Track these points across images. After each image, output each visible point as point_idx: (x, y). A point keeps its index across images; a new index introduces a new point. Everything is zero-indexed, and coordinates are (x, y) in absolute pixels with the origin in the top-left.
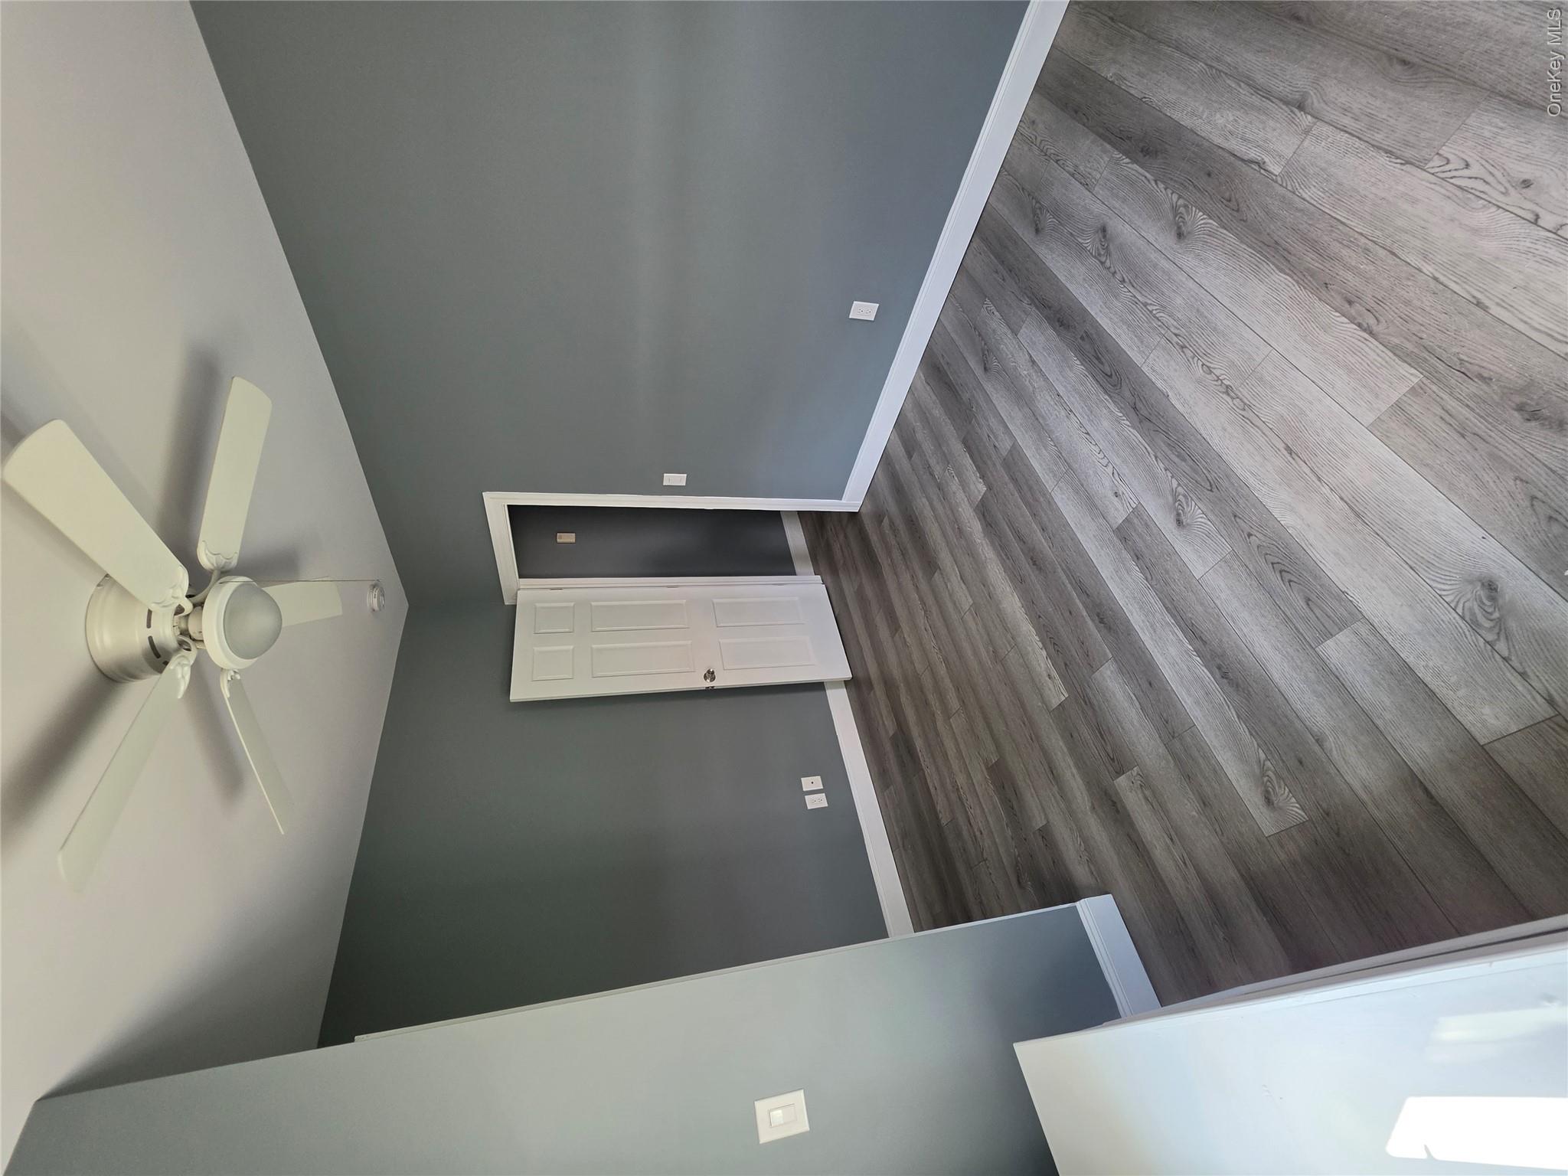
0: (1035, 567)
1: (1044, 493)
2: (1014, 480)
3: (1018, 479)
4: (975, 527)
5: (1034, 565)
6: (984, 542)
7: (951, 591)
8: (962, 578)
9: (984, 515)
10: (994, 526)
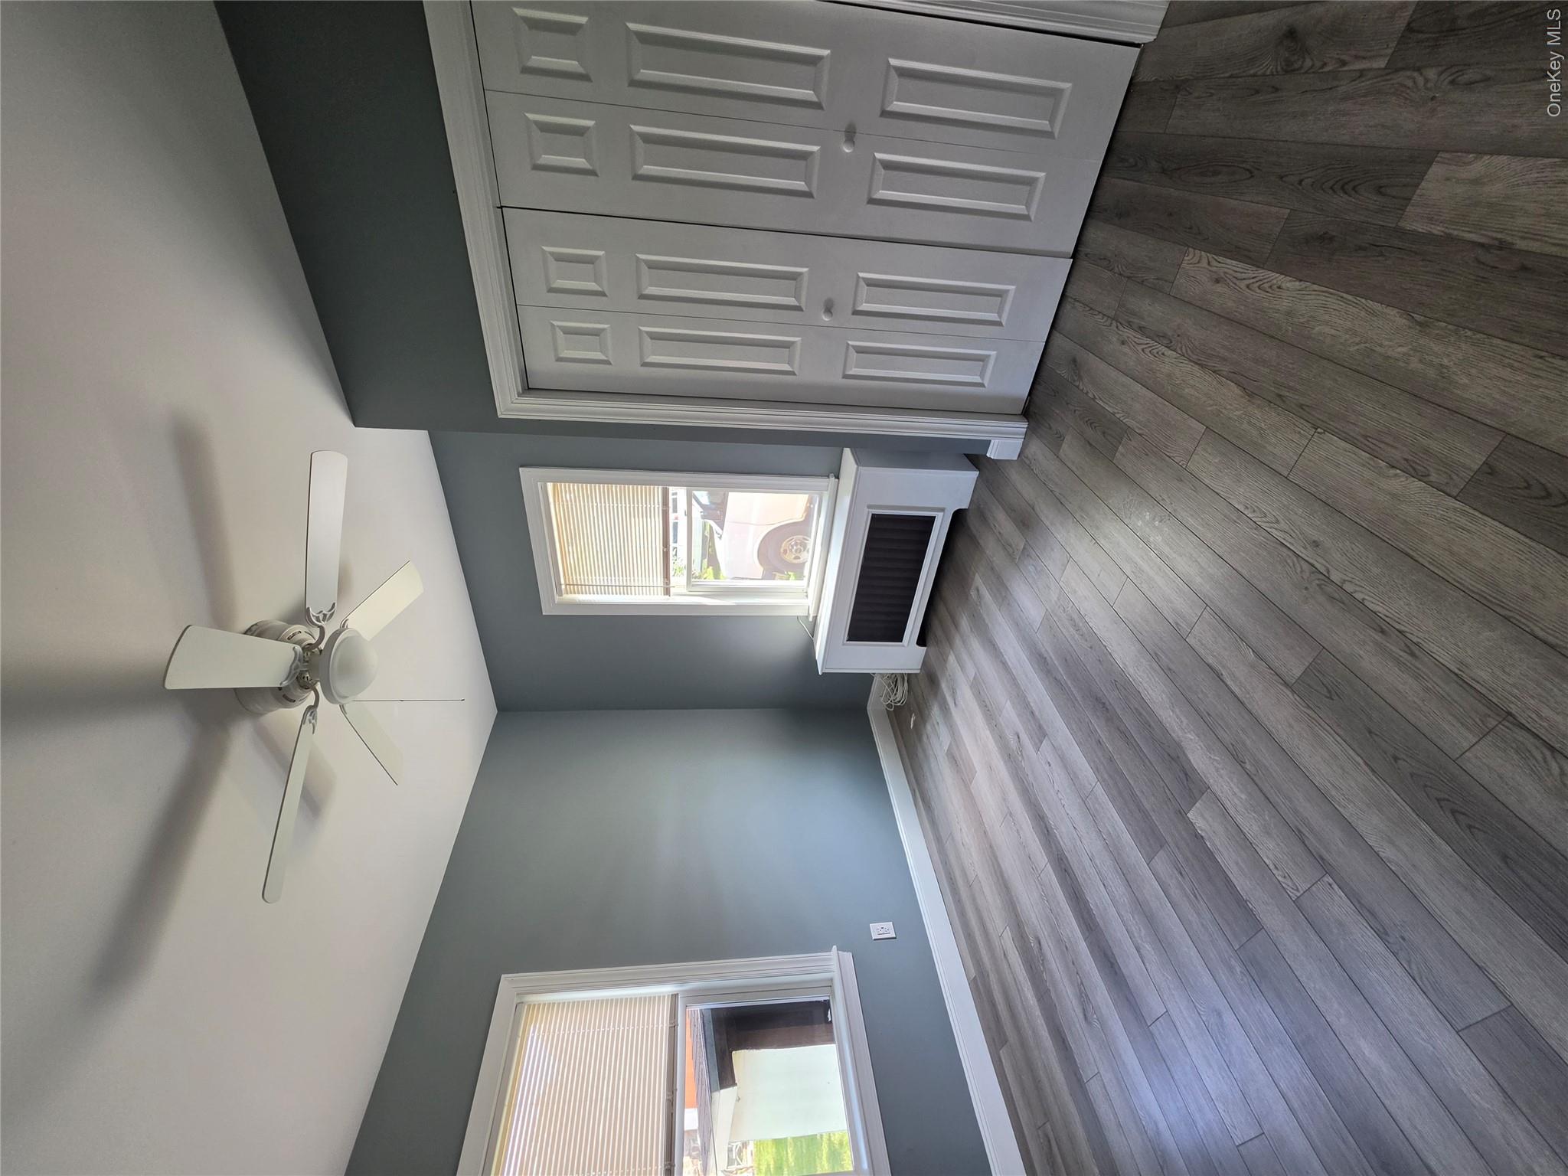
0: (1103, 701)
1: (1103, 781)
2: (1145, 815)
3: (1138, 812)
4: (1200, 758)
5: (1104, 704)
6: (1180, 734)
7: (1243, 646)
8: (1219, 676)
9: (1186, 774)
10: (1166, 756)
